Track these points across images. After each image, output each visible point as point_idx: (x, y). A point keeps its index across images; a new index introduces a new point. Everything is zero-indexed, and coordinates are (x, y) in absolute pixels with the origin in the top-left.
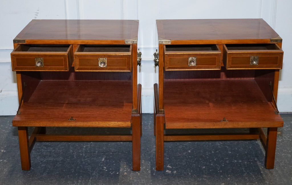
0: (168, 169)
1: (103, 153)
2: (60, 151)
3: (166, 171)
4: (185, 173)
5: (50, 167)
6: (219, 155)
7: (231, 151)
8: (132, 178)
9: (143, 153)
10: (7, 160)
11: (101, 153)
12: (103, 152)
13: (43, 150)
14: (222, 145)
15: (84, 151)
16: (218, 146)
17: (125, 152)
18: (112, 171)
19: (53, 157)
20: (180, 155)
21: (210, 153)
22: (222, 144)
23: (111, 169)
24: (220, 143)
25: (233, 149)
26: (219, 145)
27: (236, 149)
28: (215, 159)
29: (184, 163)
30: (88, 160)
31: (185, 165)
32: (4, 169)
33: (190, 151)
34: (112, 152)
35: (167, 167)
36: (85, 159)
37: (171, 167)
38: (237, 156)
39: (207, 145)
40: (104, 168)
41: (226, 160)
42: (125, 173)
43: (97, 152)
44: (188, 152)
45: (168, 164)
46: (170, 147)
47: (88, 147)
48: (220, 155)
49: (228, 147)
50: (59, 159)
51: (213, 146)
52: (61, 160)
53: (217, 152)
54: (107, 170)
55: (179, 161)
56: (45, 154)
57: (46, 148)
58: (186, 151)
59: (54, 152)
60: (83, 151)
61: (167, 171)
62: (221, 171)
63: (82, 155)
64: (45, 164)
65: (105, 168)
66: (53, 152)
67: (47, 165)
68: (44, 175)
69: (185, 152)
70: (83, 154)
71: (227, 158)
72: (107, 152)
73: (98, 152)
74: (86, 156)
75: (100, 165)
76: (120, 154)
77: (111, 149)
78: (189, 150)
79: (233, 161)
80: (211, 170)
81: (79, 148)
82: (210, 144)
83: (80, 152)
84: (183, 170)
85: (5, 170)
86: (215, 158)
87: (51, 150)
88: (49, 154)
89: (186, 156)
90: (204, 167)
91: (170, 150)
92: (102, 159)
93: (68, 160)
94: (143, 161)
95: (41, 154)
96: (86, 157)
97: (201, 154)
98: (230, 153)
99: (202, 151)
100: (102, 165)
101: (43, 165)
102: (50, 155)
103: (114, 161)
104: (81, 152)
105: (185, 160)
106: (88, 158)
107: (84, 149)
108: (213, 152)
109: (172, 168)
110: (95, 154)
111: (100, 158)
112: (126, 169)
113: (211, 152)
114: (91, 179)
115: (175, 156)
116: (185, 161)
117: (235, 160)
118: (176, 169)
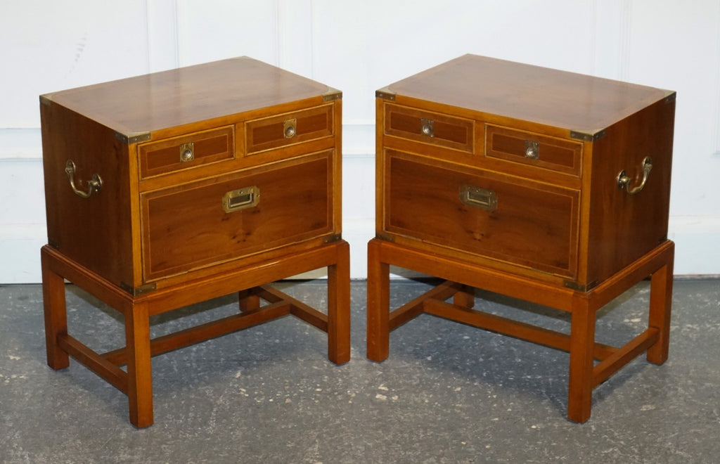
0: (381, 392)
1: (236, 363)
3: (375, 395)
4: (416, 399)
7: (522, 357)
10: (26, 376)
11: (231, 362)
12: (235, 360)
14: (503, 345)
16: (494, 347)
18: (259, 396)
20: (408, 365)
21: (474, 362)
22: (503, 343)
23: (256, 393)
24: (498, 343)
25: (527, 354)
26: (496, 345)
27: (534, 353)
28: (485, 374)
29: (415, 381)
30: (204, 375)
31: (418, 385)
32: (23, 393)
33: (430, 358)
34: (257, 361)
35: (380, 388)
36: (199, 374)
37: (387, 389)
38: (535, 366)
39: (469, 347)
40: (240, 391)
41: (509, 374)
42: (288, 401)
43: (222, 359)
44: (427, 360)
45: (381, 383)
47: (202, 350)
48: (496, 365)
49: (515, 350)
51: (484, 348)
53: (491, 359)
54: (247, 395)
55: (404, 378)
58: (423, 358)
60: (192, 358)
61: (378, 396)
62: (495, 396)
63: (192, 366)
65: (244, 390)
69: (421, 360)
70: (194, 364)
71: (511, 372)
72: (245, 361)
73: (227, 360)
74: (199, 367)
75: (231, 385)
77: (253, 354)
78: (429, 355)
79: (524, 377)
80: (473, 395)
82: (477, 344)
83: (185, 359)
84: (413, 395)
85: (26, 394)
86: (486, 371)
89: (421, 368)
90: (459, 389)
92: (235, 374)
93: (160, 375)
94: (326, 377)
96: (199, 369)
97: (455, 364)
98: (520, 360)
99: (457, 358)
100: (236, 386)
103: (262, 378)
104: (188, 360)
105: (418, 375)
106: (205, 371)
107: (193, 354)
108: (481, 360)
109: (390, 391)
110: (218, 363)
111: (230, 371)
112: (288, 392)
113: (477, 360)
114: (215, 410)
115: (397, 367)
116: (418, 377)
117: (528, 375)
118: (397, 393)
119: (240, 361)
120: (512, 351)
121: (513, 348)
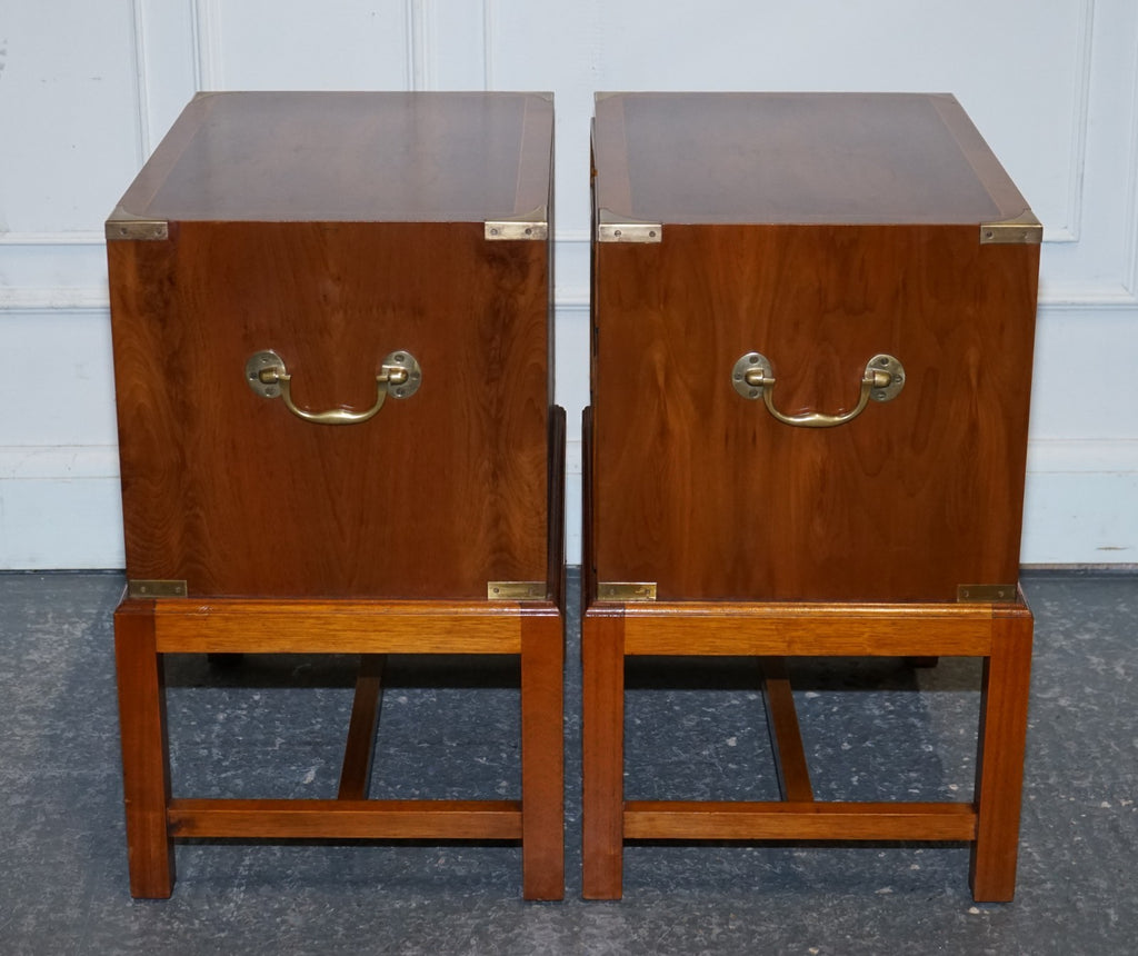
1: (308, 748)
2: (100, 737)
5: (49, 807)
6: (875, 757)
8: (447, 862)
9: (501, 747)
11: (297, 748)
12: (309, 743)
13: (18, 731)
14: (891, 712)
15: (218, 736)
16: (873, 717)
17: (416, 741)
19: (69, 761)
20: (684, 756)
21: (830, 750)
22: (892, 708)
24: (881, 707)
25: (947, 733)
26: (877, 712)
27: (962, 731)
28: (855, 779)
29: (702, 795)
30: (235, 777)
33: (732, 742)
36: (223, 775)
38: (965, 763)
39: (818, 716)
41: (909, 782)
43: (279, 741)
44: (726, 745)
46: (638, 722)
47: (238, 717)
48: (880, 760)
49: (919, 725)
50: (97, 771)
51: (851, 719)
52: (104, 774)
53: (868, 744)
55: (677, 788)
56: (26, 748)
57: (34, 723)
58: (717, 742)
59: (74, 739)
60: (213, 736)
63: (210, 755)
64: (27, 793)
66: (69, 740)
67: (37, 799)
68: (19, 845)
69: (712, 746)
70: (215, 751)
71: (913, 775)
72: (328, 744)
73: (289, 743)
74: (225, 757)
76: (392, 751)
78: (732, 735)
79: (942, 788)
81: (193, 723)
82: (835, 709)
83: (198, 740)
86: (856, 773)
87: (59, 732)
88: (49, 749)
89: (713, 764)
91: (639, 734)
92: (302, 774)
94: (504, 783)
95: (11, 747)
96: (225, 763)
101: (17, 800)
102: (51, 753)
104: (203, 742)
105: (707, 780)
106: (236, 769)
107: (217, 728)
108: (846, 746)
110: (269, 749)
111: (293, 768)
113: (837, 746)
114: (247, 862)
115: (661, 761)
116: (707, 785)
119: (318, 743)
120: (914, 726)
121: (913, 720)
